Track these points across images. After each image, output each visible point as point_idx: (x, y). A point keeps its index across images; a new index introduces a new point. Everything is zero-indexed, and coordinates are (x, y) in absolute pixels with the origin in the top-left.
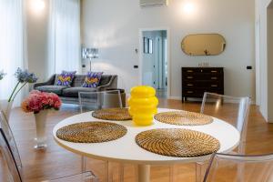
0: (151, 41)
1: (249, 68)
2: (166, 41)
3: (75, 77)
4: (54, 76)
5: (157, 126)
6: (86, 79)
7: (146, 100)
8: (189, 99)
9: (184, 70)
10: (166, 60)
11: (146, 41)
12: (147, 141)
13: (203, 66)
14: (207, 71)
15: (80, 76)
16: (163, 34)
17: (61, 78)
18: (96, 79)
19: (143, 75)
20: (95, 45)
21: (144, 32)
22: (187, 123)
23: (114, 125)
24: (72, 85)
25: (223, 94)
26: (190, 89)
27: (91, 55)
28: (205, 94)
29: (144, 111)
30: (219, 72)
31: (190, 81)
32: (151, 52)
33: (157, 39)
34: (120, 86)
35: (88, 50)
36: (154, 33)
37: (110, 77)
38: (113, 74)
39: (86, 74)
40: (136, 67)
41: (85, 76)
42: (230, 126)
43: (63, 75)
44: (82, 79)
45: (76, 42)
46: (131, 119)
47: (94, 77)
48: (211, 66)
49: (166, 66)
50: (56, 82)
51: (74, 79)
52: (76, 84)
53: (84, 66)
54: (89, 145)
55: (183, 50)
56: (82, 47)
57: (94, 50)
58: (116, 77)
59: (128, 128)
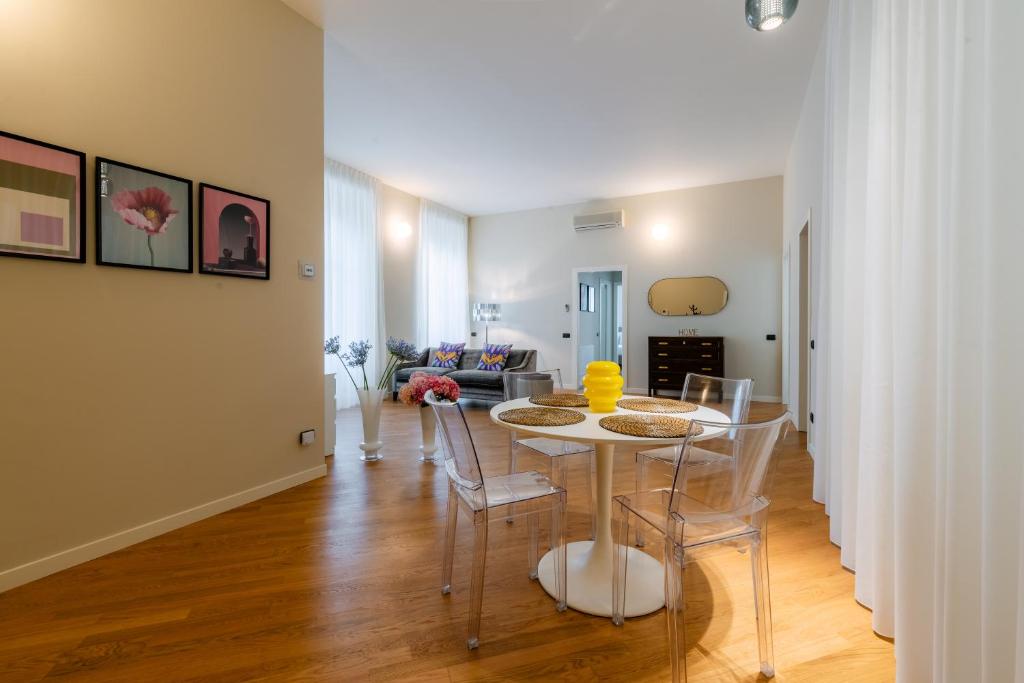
0: (592, 290)
1: (771, 338)
2: (620, 290)
3: (463, 353)
4: (427, 352)
5: (621, 412)
6: (484, 357)
7: (608, 379)
8: (661, 392)
9: (654, 342)
10: (620, 322)
11: (584, 289)
12: (607, 424)
13: (687, 334)
14: (695, 343)
15: (472, 352)
16: (615, 277)
17: (439, 354)
18: (500, 357)
19: (579, 352)
20: (494, 298)
21: (580, 275)
22: (663, 410)
23: (569, 411)
24: (459, 366)
25: (722, 376)
26: (663, 374)
27: (487, 315)
28: (688, 375)
29: (608, 393)
30: (716, 345)
31: (663, 361)
32: (592, 309)
33: (602, 285)
34: (540, 368)
35: (482, 306)
36: (598, 276)
37: (524, 353)
38: (528, 348)
39: (480, 346)
40: (567, 336)
41: (480, 352)
42: (716, 412)
43: (443, 349)
44: (476, 356)
45: (460, 294)
46: (588, 406)
47: (497, 353)
48: (700, 334)
49: (619, 335)
50: (432, 360)
51: (461, 357)
52: (465, 365)
53: (474, 334)
54: (547, 428)
55: (650, 304)
56: (471, 302)
57: (494, 307)
58: (533, 353)
59: (586, 414)
